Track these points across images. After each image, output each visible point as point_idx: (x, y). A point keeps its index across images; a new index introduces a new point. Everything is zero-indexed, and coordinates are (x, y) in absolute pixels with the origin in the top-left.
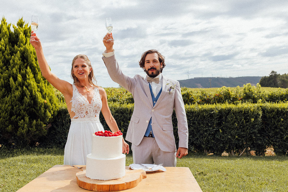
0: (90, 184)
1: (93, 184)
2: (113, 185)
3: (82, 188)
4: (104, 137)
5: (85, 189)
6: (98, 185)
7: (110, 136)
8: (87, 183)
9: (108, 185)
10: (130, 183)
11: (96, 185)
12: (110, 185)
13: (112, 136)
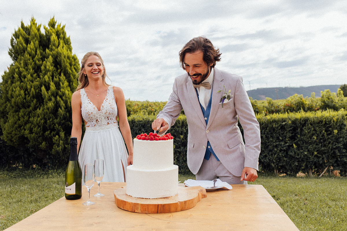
0: (131, 203)
1: (136, 203)
2: (162, 204)
3: (121, 209)
4: (149, 141)
5: (126, 210)
6: (142, 205)
7: (157, 140)
8: (128, 202)
9: (156, 205)
10: (185, 202)
11: (140, 205)
12: (158, 205)
13: (160, 139)
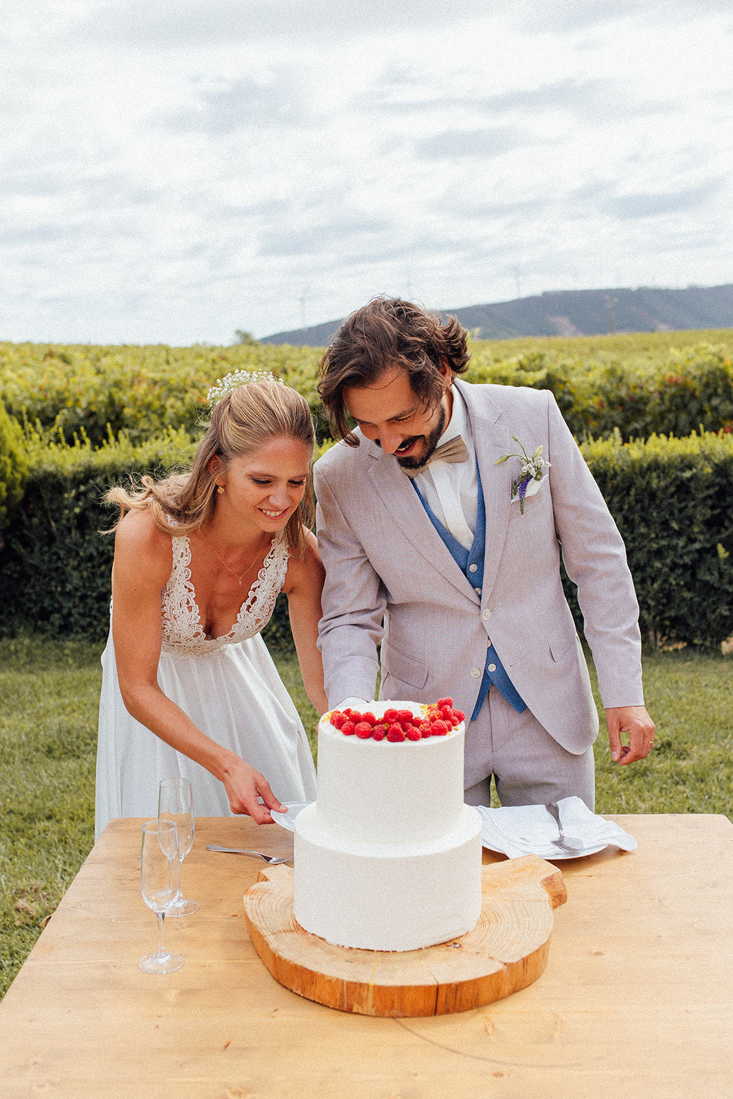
0: (337, 979)
1: (356, 983)
2: (451, 984)
4: (385, 743)
6: (379, 990)
7: (414, 737)
8: (323, 976)
9: (430, 987)
11: (371, 989)
12: (438, 988)
13: (425, 735)
